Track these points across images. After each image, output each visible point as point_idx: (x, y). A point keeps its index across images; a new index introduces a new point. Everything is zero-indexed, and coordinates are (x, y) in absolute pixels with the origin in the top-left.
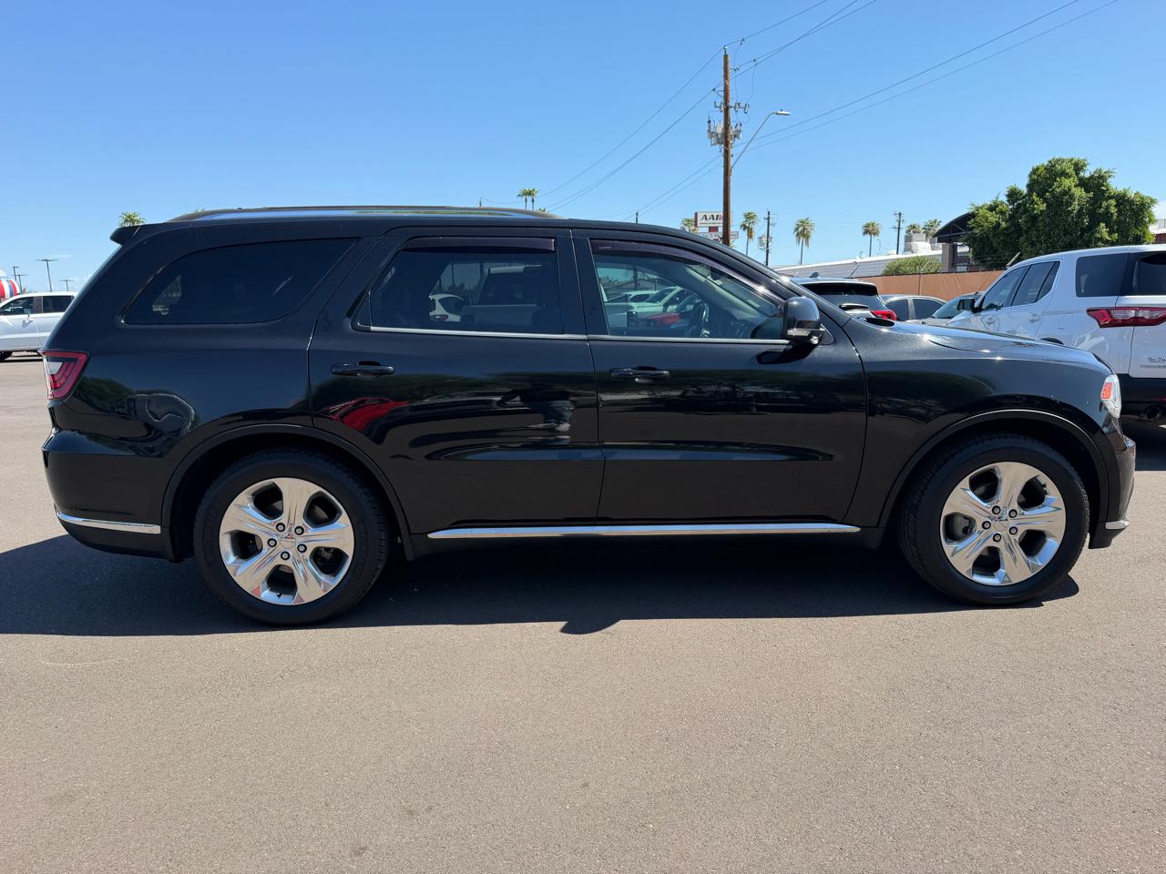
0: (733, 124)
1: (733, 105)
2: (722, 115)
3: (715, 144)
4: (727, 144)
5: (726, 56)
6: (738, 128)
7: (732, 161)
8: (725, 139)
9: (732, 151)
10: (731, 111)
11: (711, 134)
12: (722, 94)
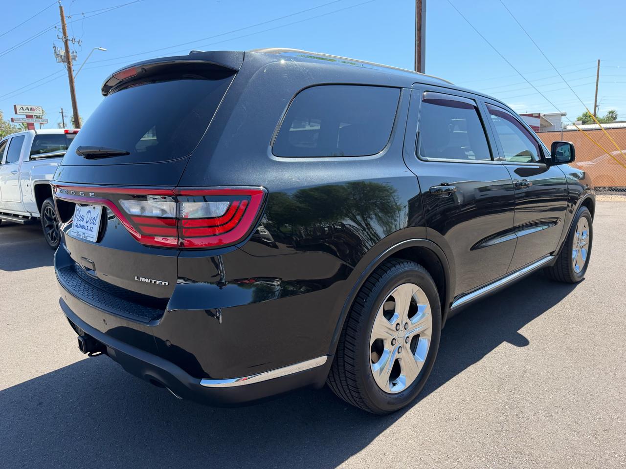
0: (71, 52)
1: (71, 39)
2: (63, 44)
3: (60, 62)
4: (69, 63)
5: (61, 8)
6: (75, 54)
7: (74, 74)
8: (67, 59)
9: (73, 68)
10: (69, 43)
11: (58, 55)
12: (62, 31)
